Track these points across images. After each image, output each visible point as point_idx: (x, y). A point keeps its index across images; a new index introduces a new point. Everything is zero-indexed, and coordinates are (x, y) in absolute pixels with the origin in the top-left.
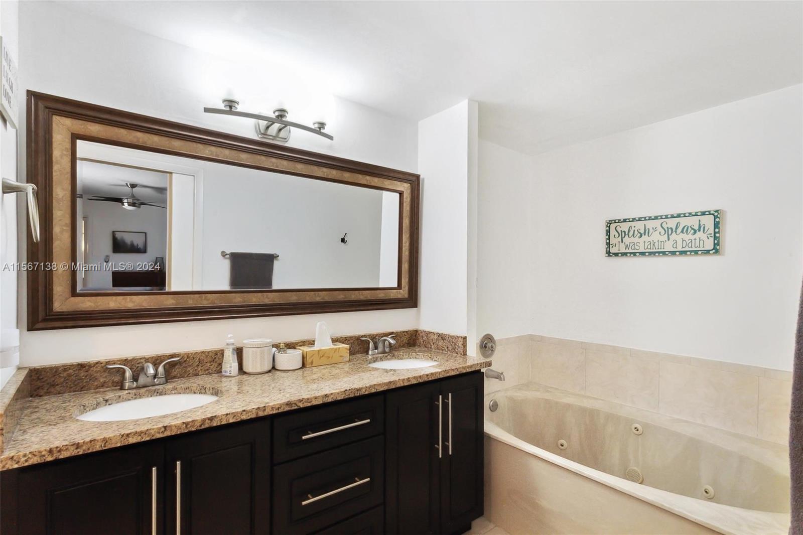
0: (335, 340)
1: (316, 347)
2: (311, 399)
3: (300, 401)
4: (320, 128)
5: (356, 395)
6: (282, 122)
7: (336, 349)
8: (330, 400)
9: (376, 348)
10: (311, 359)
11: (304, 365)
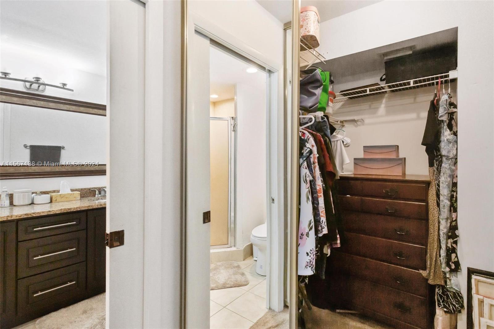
0: (72, 190)
1: (60, 193)
2: (40, 212)
3: (34, 213)
4: (64, 86)
5: (68, 211)
6: (39, 83)
7: (72, 194)
8: (52, 213)
9: (100, 194)
10: (56, 199)
11: (51, 202)
